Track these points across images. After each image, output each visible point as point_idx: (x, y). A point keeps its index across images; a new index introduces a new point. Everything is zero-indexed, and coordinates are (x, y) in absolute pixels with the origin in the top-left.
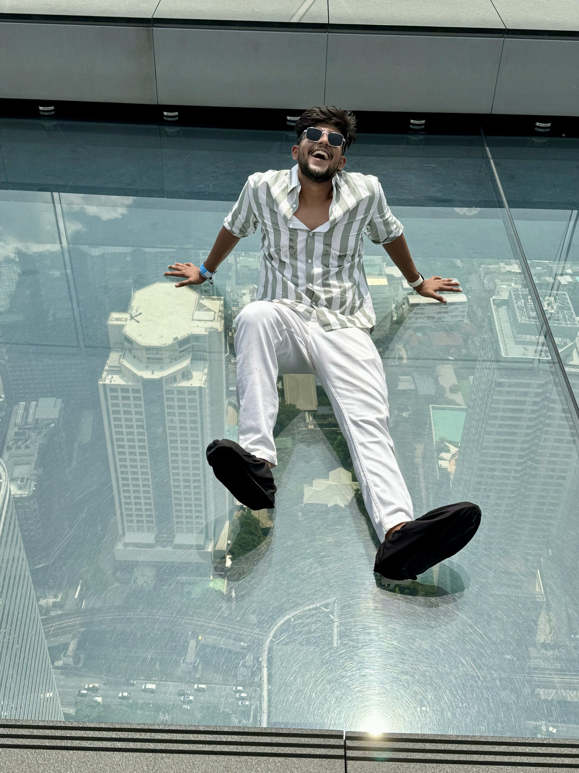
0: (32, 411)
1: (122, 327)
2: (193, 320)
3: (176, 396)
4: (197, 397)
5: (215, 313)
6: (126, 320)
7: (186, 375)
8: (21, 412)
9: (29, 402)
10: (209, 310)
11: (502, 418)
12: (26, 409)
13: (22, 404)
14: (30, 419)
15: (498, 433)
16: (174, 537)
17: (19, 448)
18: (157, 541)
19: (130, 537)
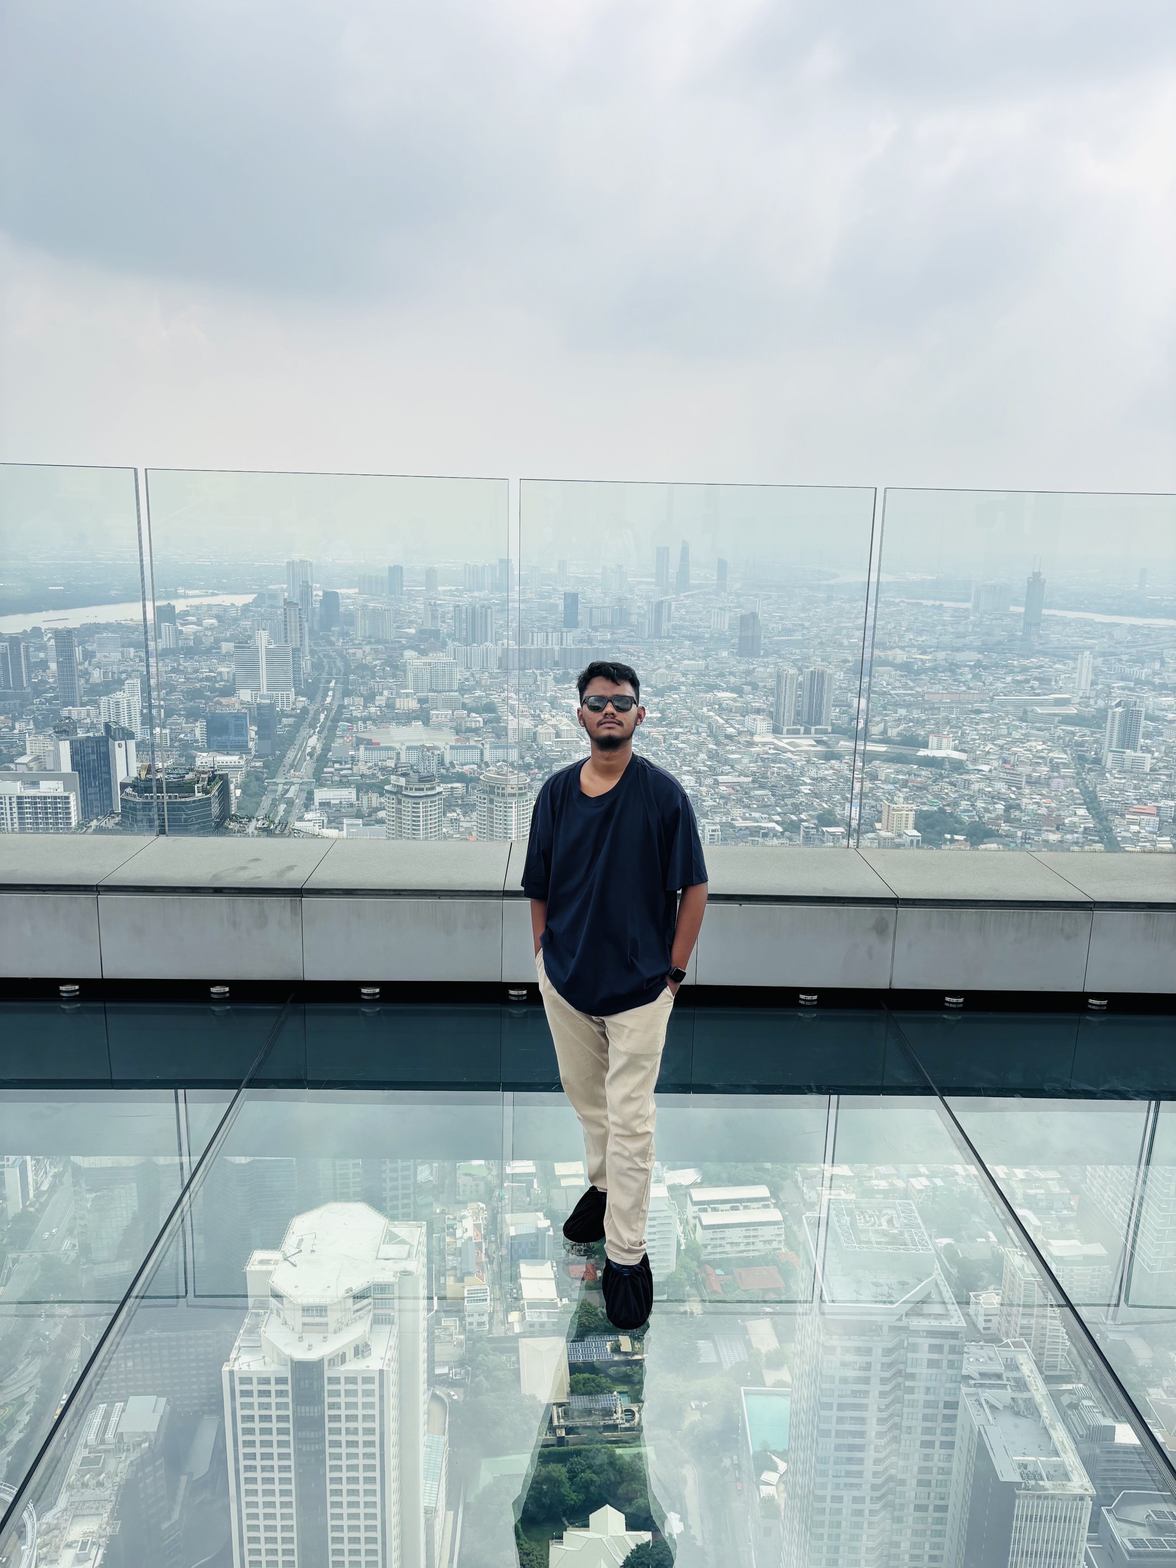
2: (377, 1258)
3: (342, 1387)
4: (376, 1387)
5: (412, 1246)
6: (276, 1262)
7: (361, 1350)
10: (403, 1242)
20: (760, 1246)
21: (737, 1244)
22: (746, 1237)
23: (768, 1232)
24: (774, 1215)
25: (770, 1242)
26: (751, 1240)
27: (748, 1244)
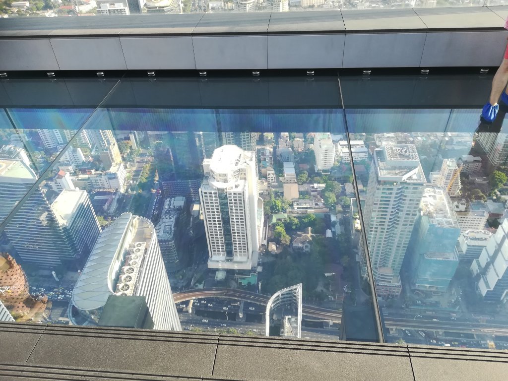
0: (172, 202)
1: (209, 165)
3: (232, 195)
4: (242, 196)
6: (211, 162)
7: (236, 187)
8: (168, 203)
9: (171, 198)
11: (380, 204)
12: (170, 202)
13: (168, 199)
14: (171, 207)
15: (378, 211)
16: (233, 258)
17: (166, 218)
18: (226, 260)
19: (215, 258)
20: (359, 159)
23: (362, 155)
24: (365, 149)
26: (357, 157)
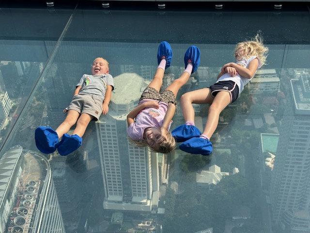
2: (141, 91)
16: (132, 198)
18: (124, 200)
19: (110, 198)
20: (271, 90)
21: (263, 89)
22: (265, 87)
23: (274, 85)
24: (277, 79)
25: (275, 89)
26: (268, 88)
27: (266, 89)
